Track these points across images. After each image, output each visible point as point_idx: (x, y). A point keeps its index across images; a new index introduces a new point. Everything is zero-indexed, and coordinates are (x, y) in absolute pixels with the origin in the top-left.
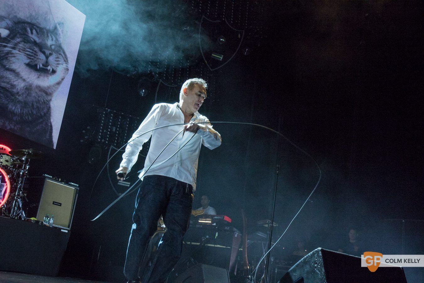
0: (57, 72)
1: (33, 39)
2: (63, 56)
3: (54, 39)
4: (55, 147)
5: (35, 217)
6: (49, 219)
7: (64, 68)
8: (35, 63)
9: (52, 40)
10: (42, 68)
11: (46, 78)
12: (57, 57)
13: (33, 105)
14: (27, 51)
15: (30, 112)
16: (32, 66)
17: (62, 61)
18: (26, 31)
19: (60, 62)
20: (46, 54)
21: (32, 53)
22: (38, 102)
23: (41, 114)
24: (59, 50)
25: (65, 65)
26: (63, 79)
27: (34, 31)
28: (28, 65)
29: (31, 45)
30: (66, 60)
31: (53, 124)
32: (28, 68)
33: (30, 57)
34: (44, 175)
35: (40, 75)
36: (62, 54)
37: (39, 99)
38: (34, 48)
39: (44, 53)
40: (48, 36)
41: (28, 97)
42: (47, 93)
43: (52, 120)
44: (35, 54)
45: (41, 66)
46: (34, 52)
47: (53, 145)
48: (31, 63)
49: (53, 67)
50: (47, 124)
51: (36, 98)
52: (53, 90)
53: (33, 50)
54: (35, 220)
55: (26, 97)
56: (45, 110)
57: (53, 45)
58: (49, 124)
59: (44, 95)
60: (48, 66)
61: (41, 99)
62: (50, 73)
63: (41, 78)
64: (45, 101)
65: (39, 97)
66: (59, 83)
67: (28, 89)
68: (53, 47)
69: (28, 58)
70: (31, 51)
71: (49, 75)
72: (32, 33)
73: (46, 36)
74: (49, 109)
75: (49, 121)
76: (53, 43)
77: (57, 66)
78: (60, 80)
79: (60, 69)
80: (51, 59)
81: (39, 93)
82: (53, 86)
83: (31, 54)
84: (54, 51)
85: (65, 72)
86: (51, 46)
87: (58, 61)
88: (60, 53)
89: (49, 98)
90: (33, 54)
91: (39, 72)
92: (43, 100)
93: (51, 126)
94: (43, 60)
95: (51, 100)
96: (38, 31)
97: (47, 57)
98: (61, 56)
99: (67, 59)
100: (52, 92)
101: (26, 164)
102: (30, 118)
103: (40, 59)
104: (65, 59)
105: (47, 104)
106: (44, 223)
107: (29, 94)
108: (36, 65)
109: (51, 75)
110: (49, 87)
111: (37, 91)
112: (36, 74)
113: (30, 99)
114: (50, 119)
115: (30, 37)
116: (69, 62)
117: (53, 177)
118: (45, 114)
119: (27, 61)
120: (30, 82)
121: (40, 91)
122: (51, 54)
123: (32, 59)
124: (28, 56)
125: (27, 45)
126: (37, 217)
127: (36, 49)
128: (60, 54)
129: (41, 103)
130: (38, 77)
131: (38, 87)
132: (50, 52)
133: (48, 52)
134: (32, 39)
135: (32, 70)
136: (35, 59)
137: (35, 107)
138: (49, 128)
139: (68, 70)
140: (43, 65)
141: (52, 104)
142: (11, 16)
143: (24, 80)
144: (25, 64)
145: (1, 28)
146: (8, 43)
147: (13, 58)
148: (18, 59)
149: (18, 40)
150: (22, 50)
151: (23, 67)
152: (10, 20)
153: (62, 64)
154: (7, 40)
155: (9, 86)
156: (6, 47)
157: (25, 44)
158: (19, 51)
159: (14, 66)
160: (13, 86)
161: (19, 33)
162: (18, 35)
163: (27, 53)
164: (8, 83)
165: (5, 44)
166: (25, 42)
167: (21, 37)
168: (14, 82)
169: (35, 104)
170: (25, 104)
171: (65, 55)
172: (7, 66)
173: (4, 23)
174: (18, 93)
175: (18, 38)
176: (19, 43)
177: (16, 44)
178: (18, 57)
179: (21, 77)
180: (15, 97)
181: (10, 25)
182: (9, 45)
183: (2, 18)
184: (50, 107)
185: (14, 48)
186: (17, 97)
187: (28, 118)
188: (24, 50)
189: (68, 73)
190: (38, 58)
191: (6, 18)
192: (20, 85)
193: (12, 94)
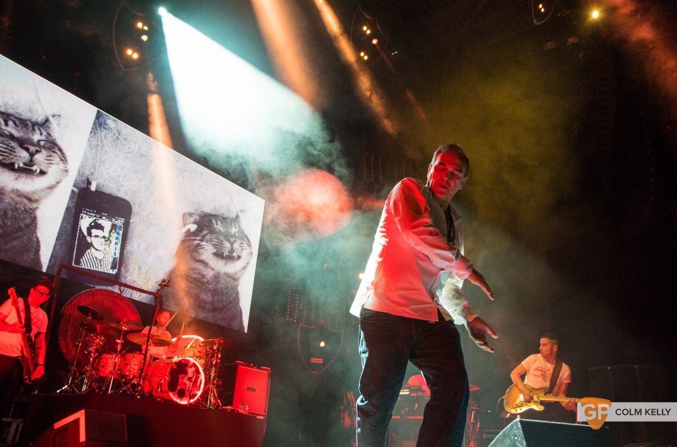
0: (242, 257)
1: (219, 230)
2: (246, 242)
3: (237, 226)
4: (246, 331)
5: (232, 406)
6: (244, 406)
7: (248, 252)
8: (221, 252)
9: (235, 227)
10: (228, 256)
11: (232, 265)
12: (241, 242)
13: (222, 292)
14: (214, 241)
15: (220, 299)
16: (219, 255)
17: (245, 246)
18: (212, 222)
19: (244, 248)
21: (218, 242)
22: (227, 288)
23: (230, 300)
25: (248, 250)
26: (248, 264)
27: (219, 222)
28: (215, 254)
29: (216, 235)
30: (249, 245)
31: (242, 308)
32: (215, 257)
33: (216, 246)
34: (236, 361)
35: (226, 262)
36: (246, 239)
37: (228, 285)
38: (220, 238)
39: (229, 241)
40: (231, 225)
41: (217, 285)
42: (234, 278)
43: (241, 305)
44: (221, 243)
45: (227, 253)
46: (220, 242)
47: (244, 329)
48: (218, 252)
49: (238, 253)
50: (236, 309)
51: (225, 284)
52: (239, 275)
53: (219, 240)
54: (231, 409)
55: (216, 285)
56: (234, 295)
57: (236, 232)
58: (239, 309)
59: (232, 281)
60: (234, 252)
61: (229, 285)
62: (235, 258)
63: (228, 264)
64: (233, 287)
65: (227, 283)
66: (244, 268)
67: (217, 277)
68: (237, 234)
70: (217, 241)
71: (235, 261)
72: (217, 224)
73: (230, 224)
74: (237, 294)
76: (237, 230)
77: (241, 252)
78: (246, 264)
79: (244, 254)
80: (236, 246)
81: (227, 280)
82: (240, 271)
83: (217, 244)
84: (238, 238)
85: (250, 256)
86: (235, 233)
87: (242, 247)
89: (237, 283)
90: (219, 244)
91: (226, 260)
92: (231, 285)
93: (241, 310)
94: (228, 247)
95: (238, 285)
96: (222, 220)
97: (232, 244)
99: (250, 243)
100: (239, 277)
101: (217, 353)
102: (221, 305)
103: (226, 247)
105: (236, 289)
106: (241, 411)
107: (218, 282)
108: (223, 253)
109: (236, 260)
110: (236, 273)
111: (225, 277)
112: (223, 261)
113: (219, 286)
114: (239, 304)
115: (215, 228)
117: (245, 363)
118: (234, 299)
119: (214, 251)
120: (218, 270)
121: (228, 277)
122: (235, 241)
123: (219, 248)
125: (214, 236)
126: (234, 404)
127: (222, 238)
128: (244, 240)
129: (229, 288)
130: (225, 265)
131: (226, 274)
132: (234, 239)
133: (232, 240)
134: (217, 229)
135: (219, 259)
136: (221, 248)
137: (224, 293)
138: (239, 312)
139: (252, 253)
140: (229, 252)
141: (240, 289)
142: (198, 212)
143: (213, 269)
144: (212, 253)
145: (190, 223)
146: (196, 237)
147: (202, 250)
148: (206, 250)
149: (205, 232)
150: (209, 241)
151: (211, 256)
152: (197, 215)
153: (246, 249)
154: (195, 234)
155: (199, 276)
156: (195, 240)
157: (212, 235)
158: (207, 242)
159: (203, 257)
160: (203, 276)
161: (205, 225)
162: (205, 228)
163: (214, 243)
164: (199, 274)
165: (194, 238)
166: (211, 233)
167: (207, 229)
168: (204, 272)
169: (224, 290)
170: (215, 292)
171: (248, 240)
172: (197, 258)
173: (192, 219)
174: (208, 282)
175: (205, 230)
176: (206, 235)
177: (204, 236)
178: (206, 248)
179: (210, 267)
180: (206, 287)
181: (198, 220)
182: (198, 238)
183: (191, 215)
184: (238, 292)
185: (202, 240)
186: (208, 286)
187: (219, 305)
188: (211, 241)
189: (252, 257)
190: (224, 247)
191: (194, 214)
192: (210, 274)
193: (203, 283)
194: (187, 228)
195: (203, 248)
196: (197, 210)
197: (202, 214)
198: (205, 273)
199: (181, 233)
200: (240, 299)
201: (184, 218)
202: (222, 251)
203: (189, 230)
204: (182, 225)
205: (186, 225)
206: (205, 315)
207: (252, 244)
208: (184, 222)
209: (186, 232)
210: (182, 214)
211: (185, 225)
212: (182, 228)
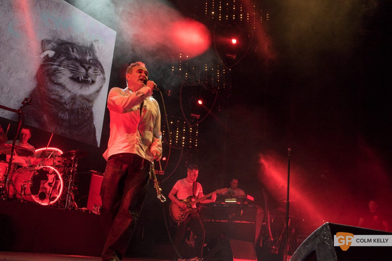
0: (96, 82)
1: (75, 56)
2: (99, 68)
4: (99, 146)
5: (86, 207)
6: (97, 208)
7: (101, 78)
8: (76, 77)
9: (90, 55)
10: (83, 80)
11: (87, 88)
12: (95, 69)
13: (78, 111)
14: (70, 67)
15: (76, 118)
16: (75, 79)
17: (99, 72)
18: (68, 50)
19: (98, 74)
20: (86, 68)
21: (74, 68)
22: (82, 109)
23: (85, 119)
24: (96, 64)
25: (102, 76)
26: (101, 88)
27: (75, 50)
28: (72, 78)
29: (73, 61)
30: (103, 72)
31: (96, 126)
32: (72, 81)
33: (73, 71)
34: (90, 171)
35: (82, 86)
36: (99, 66)
37: (83, 106)
38: (76, 64)
39: (84, 67)
40: (86, 52)
41: (74, 105)
43: (94, 123)
44: (77, 69)
45: (83, 78)
46: (76, 67)
47: (97, 144)
48: (74, 77)
49: (92, 78)
50: (91, 126)
51: (80, 105)
52: (93, 98)
53: (75, 66)
54: (86, 210)
55: (72, 105)
56: (89, 115)
57: (91, 59)
58: (93, 127)
59: (87, 102)
60: (88, 77)
61: (84, 106)
62: (90, 83)
63: (84, 88)
64: (88, 108)
65: (82, 104)
66: (98, 91)
67: (73, 98)
68: (91, 61)
69: (72, 72)
70: (74, 66)
71: (89, 86)
72: (73, 51)
74: (92, 113)
75: (92, 124)
76: (91, 58)
77: (95, 77)
78: (99, 88)
79: (98, 79)
80: (91, 71)
81: (83, 101)
82: (94, 94)
83: (74, 69)
84: (92, 65)
85: (103, 81)
86: (89, 60)
87: (96, 73)
88: (97, 65)
89: (91, 104)
90: (75, 69)
91: (82, 84)
92: (86, 106)
93: (95, 128)
94: (83, 73)
95: (92, 106)
96: (78, 49)
97: (87, 70)
98: (98, 68)
99: (103, 70)
101: (74, 163)
102: (77, 123)
103: (81, 72)
104: (102, 70)
105: (90, 110)
106: (94, 212)
107: (74, 103)
108: (78, 78)
109: (91, 85)
110: (90, 96)
111: (80, 99)
112: (79, 85)
113: (75, 107)
114: (93, 122)
115: (72, 55)
116: (105, 72)
117: (98, 171)
118: (88, 118)
119: (71, 75)
120: (75, 93)
121: (83, 99)
122: (90, 68)
123: (75, 73)
124: (72, 71)
125: (70, 62)
126: (88, 206)
127: (78, 64)
128: (97, 67)
129: (84, 109)
130: (81, 88)
131: (82, 96)
132: (89, 65)
133: (87, 66)
134: (73, 56)
135: (75, 83)
136: (77, 73)
137: (80, 112)
139: (104, 79)
140: (84, 77)
141: (94, 110)
142: (56, 39)
143: (70, 91)
144: (69, 77)
145: (48, 50)
146: (54, 62)
147: (60, 74)
148: (64, 74)
149: (63, 58)
150: (67, 66)
151: (68, 80)
152: (55, 43)
153: (100, 75)
154: (53, 59)
155: (57, 97)
156: (53, 65)
157: (68, 61)
158: (64, 68)
159: (61, 81)
160: (61, 97)
161: (63, 52)
162: (62, 55)
163: (70, 68)
164: (57, 95)
165: (52, 63)
166: (68, 60)
167: (64, 56)
168: (61, 93)
169: (80, 110)
170: (72, 112)
171: (102, 67)
172: (55, 81)
173: (50, 46)
174: (65, 102)
175: (62, 57)
176: (63, 60)
177: (61, 62)
178: (64, 73)
179: (67, 89)
180: (63, 107)
181: (56, 47)
182: (56, 64)
183: (49, 42)
184: (92, 112)
185: (59, 66)
186: (65, 106)
187: (75, 123)
188: (68, 66)
189: (105, 82)
190: (79, 72)
191: (52, 41)
192: (67, 96)
193: (61, 104)
194: (46, 53)
195: (60, 72)
196: (54, 38)
197: (60, 42)
198: (62, 95)
199: (40, 58)
200: (94, 118)
201: (42, 45)
202: (78, 76)
203: (47, 55)
204: (41, 51)
205: (45, 51)
206: (63, 131)
207: (105, 70)
208: (42, 48)
209: (44, 57)
210: (40, 40)
211: (43, 51)
212: (41, 54)
